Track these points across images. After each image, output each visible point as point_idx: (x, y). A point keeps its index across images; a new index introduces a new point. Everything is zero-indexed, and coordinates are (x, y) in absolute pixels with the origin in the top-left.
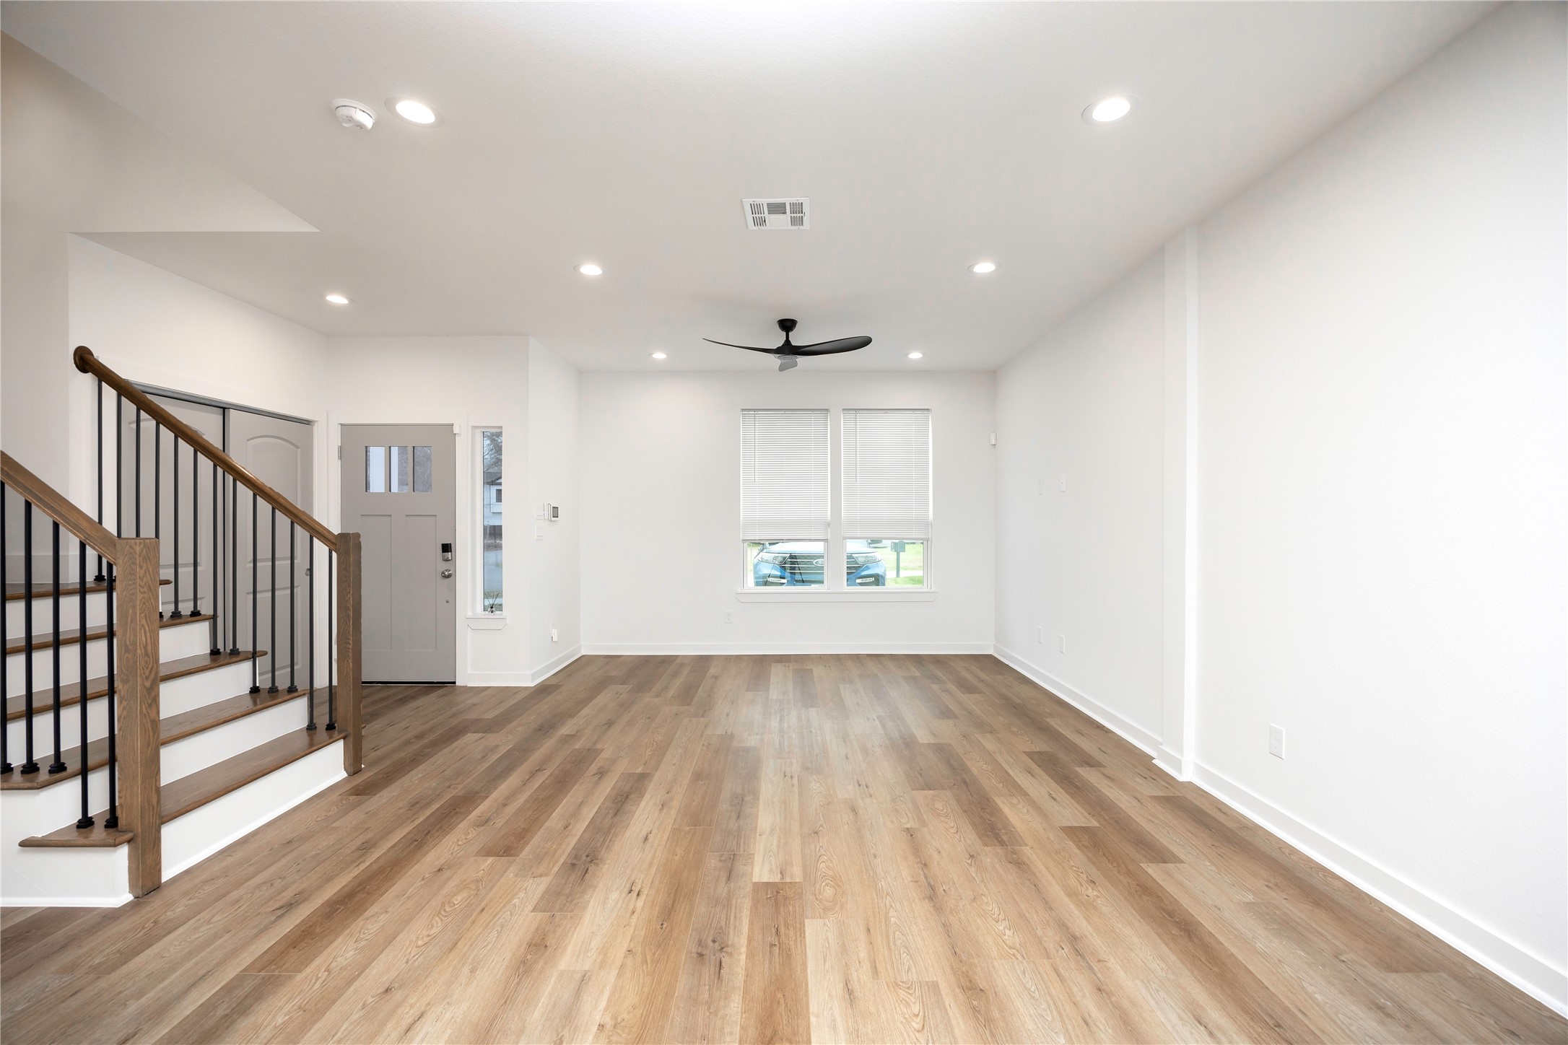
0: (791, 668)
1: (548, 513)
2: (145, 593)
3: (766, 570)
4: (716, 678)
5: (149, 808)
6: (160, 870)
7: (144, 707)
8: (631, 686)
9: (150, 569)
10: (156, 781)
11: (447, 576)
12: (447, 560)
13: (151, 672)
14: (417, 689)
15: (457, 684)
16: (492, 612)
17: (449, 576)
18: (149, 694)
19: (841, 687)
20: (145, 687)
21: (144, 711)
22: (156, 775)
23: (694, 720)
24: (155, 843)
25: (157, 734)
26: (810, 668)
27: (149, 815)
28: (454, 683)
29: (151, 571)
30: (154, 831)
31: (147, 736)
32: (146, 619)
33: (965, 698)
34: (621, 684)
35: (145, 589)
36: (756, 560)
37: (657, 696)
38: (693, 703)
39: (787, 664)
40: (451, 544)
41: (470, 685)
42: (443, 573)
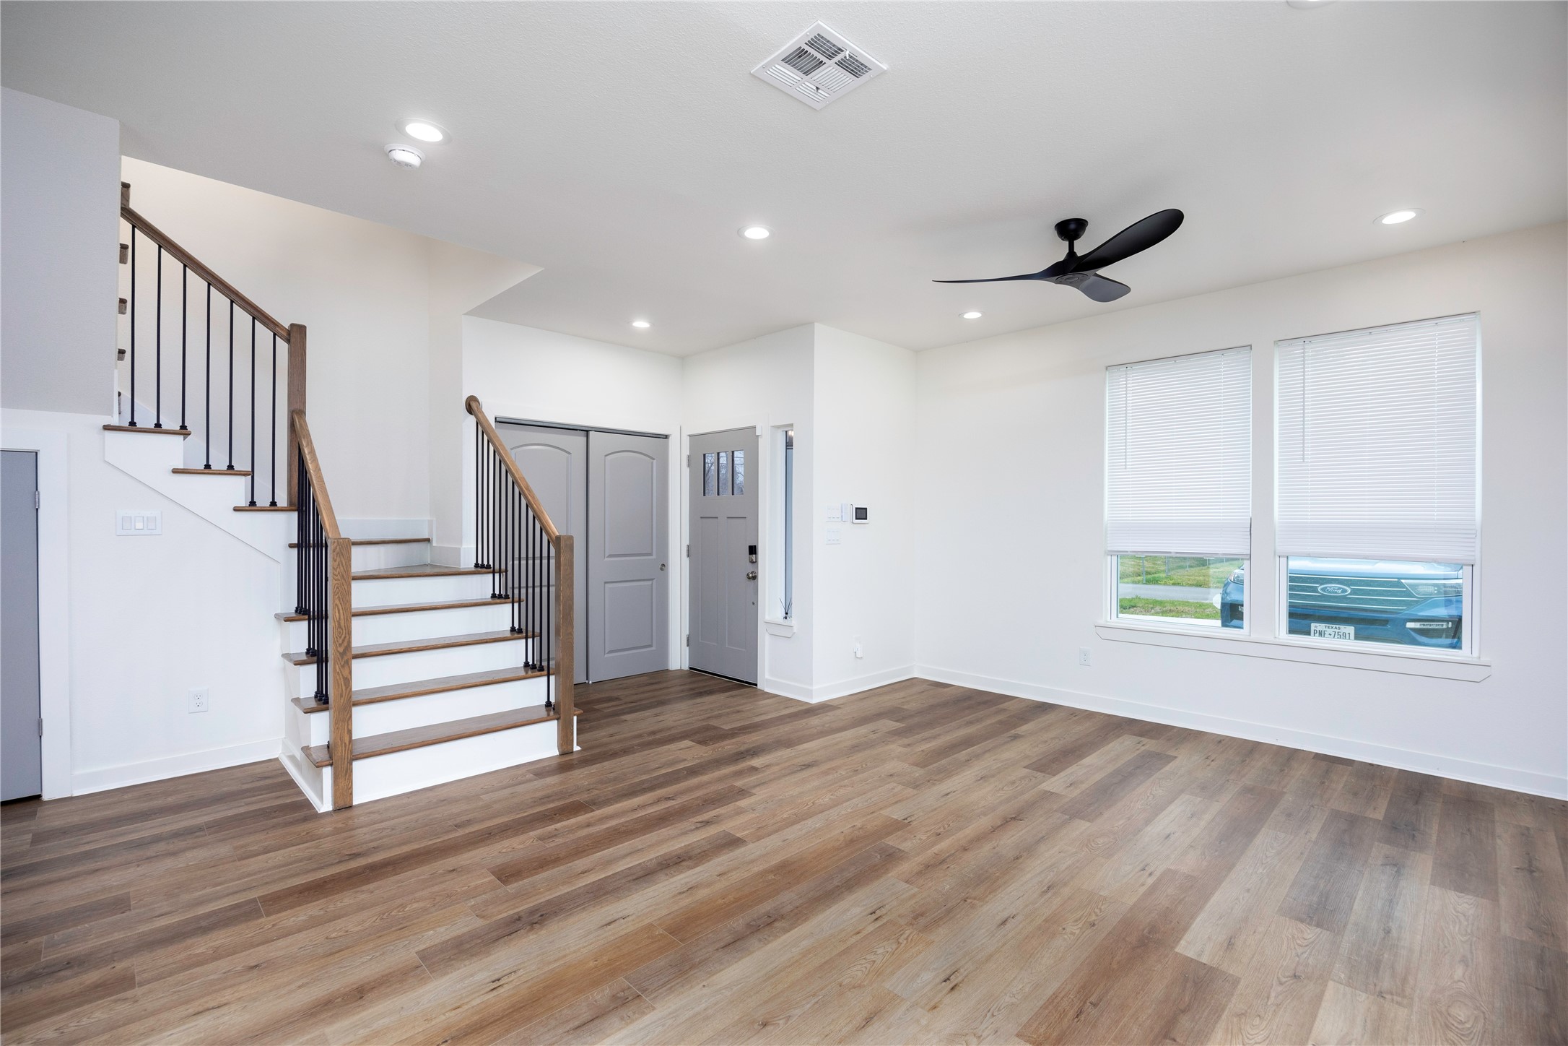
1: (850, 514)
2: (338, 580)
5: (341, 744)
6: (351, 794)
7: (337, 667)
8: (904, 725)
9: (344, 562)
10: (348, 725)
11: (752, 577)
12: (752, 562)
13: (343, 640)
14: (731, 684)
15: (758, 687)
16: (786, 618)
17: (754, 578)
18: (342, 658)
20: (338, 651)
21: (338, 670)
22: (349, 720)
24: (346, 772)
25: (348, 689)
27: (342, 750)
28: (756, 685)
29: (344, 564)
30: (346, 763)
31: (340, 689)
32: (339, 600)
34: (896, 721)
35: (339, 577)
40: (755, 546)
41: (766, 690)
42: (748, 575)
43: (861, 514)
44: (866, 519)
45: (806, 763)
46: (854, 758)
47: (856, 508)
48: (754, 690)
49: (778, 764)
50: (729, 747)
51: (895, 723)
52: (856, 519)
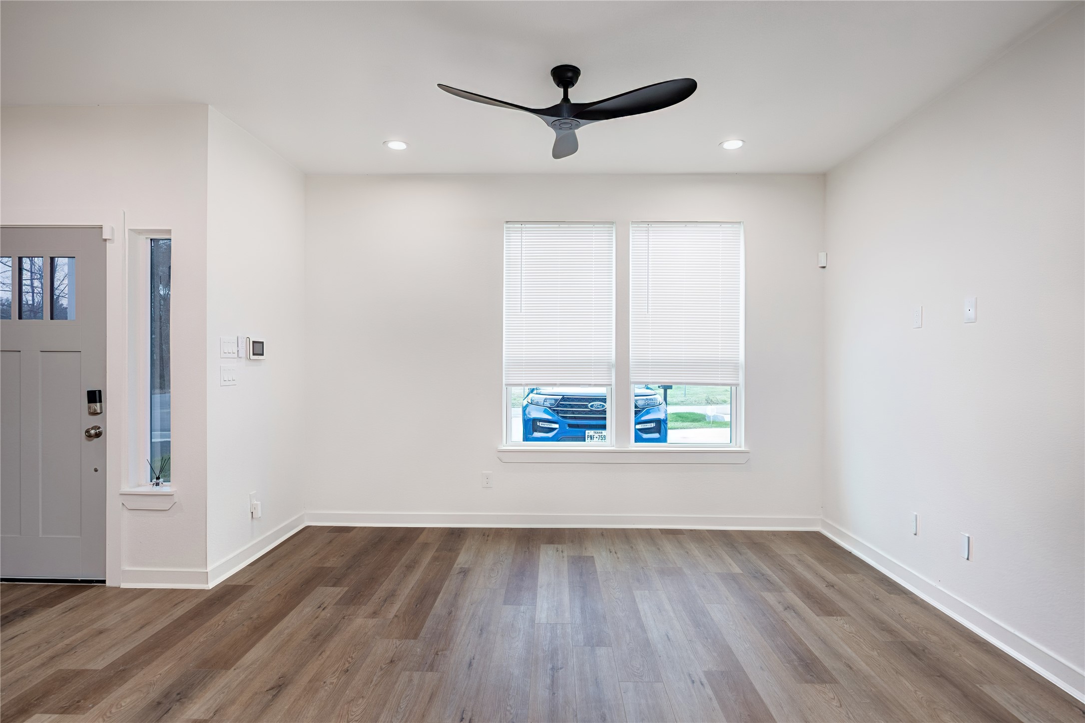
0: (565, 554)
1: (245, 349)
3: (535, 413)
4: (465, 572)
8: (346, 589)
11: (95, 434)
12: (95, 413)
14: (53, 590)
15: (108, 584)
16: (157, 484)
17: (98, 435)
19: (637, 594)
23: (416, 676)
26: (588, 554)
28: (104, 582)
33: (822, 623)
34: (334, 585)
36: (525, 403)
37: (375, 614)
38: (422, 634)
39: (560, 547)
40: (100, 391)
41: (124, 585)
42: (87, 431)
43: (258, 348)
44: (262, 355)
45: (272, 683)
46: (328, 653)
47: (254, 342)
48: (101, 590)
49: (233, 702)
50: (128, 700)
51: (333, 589)
52: (254, 354)
